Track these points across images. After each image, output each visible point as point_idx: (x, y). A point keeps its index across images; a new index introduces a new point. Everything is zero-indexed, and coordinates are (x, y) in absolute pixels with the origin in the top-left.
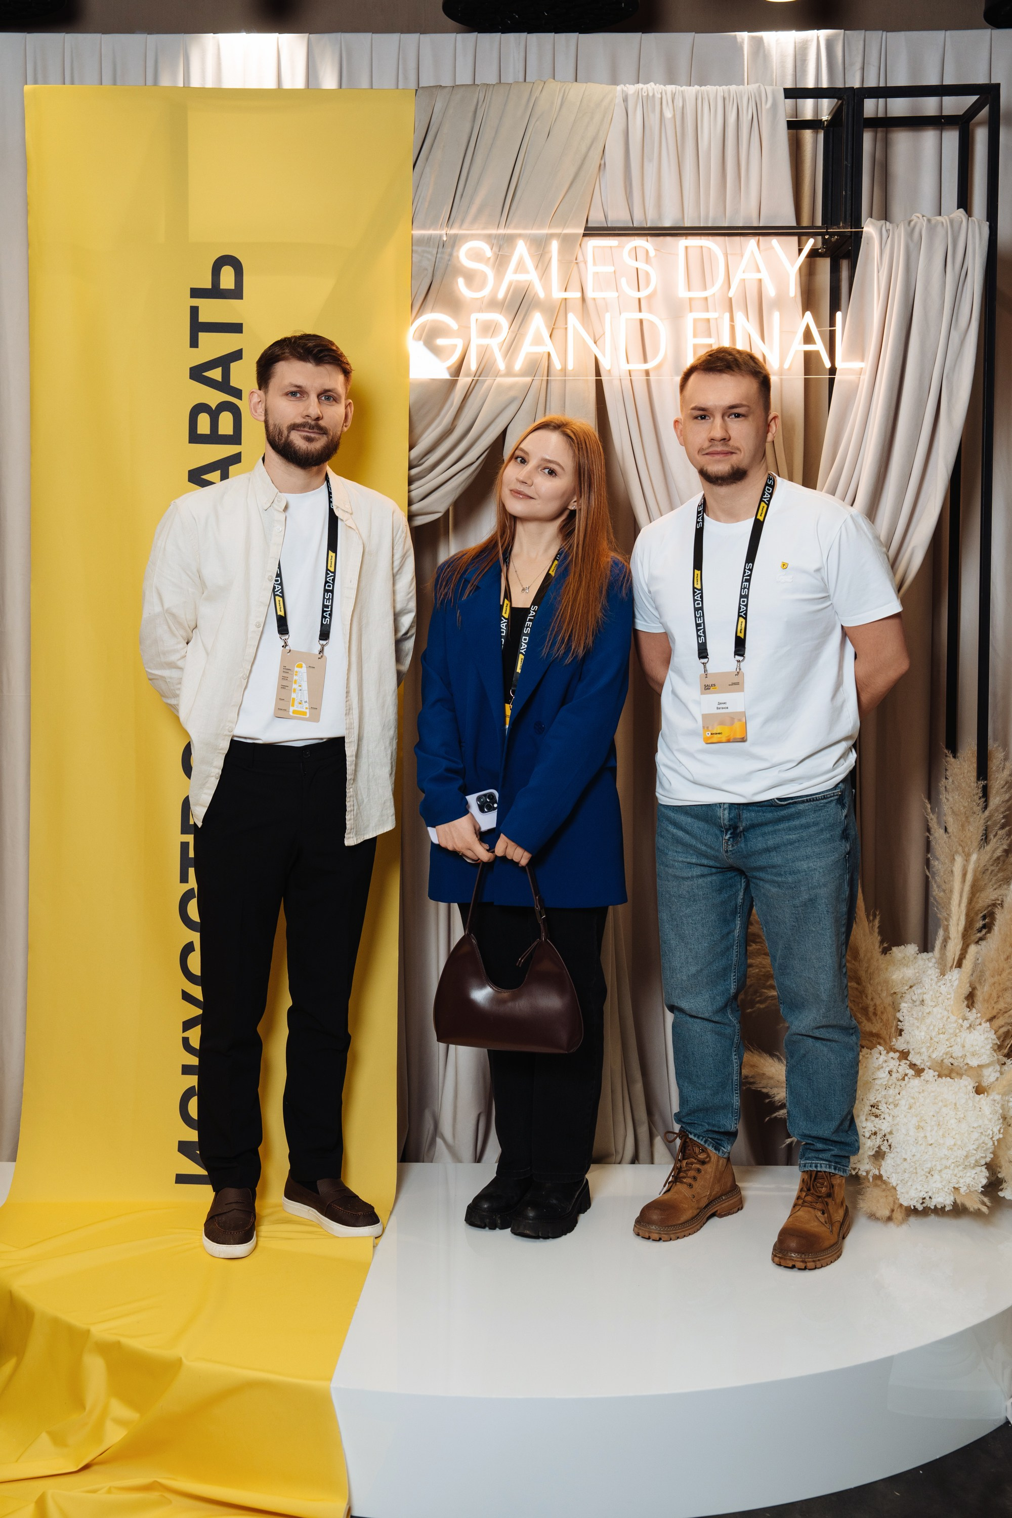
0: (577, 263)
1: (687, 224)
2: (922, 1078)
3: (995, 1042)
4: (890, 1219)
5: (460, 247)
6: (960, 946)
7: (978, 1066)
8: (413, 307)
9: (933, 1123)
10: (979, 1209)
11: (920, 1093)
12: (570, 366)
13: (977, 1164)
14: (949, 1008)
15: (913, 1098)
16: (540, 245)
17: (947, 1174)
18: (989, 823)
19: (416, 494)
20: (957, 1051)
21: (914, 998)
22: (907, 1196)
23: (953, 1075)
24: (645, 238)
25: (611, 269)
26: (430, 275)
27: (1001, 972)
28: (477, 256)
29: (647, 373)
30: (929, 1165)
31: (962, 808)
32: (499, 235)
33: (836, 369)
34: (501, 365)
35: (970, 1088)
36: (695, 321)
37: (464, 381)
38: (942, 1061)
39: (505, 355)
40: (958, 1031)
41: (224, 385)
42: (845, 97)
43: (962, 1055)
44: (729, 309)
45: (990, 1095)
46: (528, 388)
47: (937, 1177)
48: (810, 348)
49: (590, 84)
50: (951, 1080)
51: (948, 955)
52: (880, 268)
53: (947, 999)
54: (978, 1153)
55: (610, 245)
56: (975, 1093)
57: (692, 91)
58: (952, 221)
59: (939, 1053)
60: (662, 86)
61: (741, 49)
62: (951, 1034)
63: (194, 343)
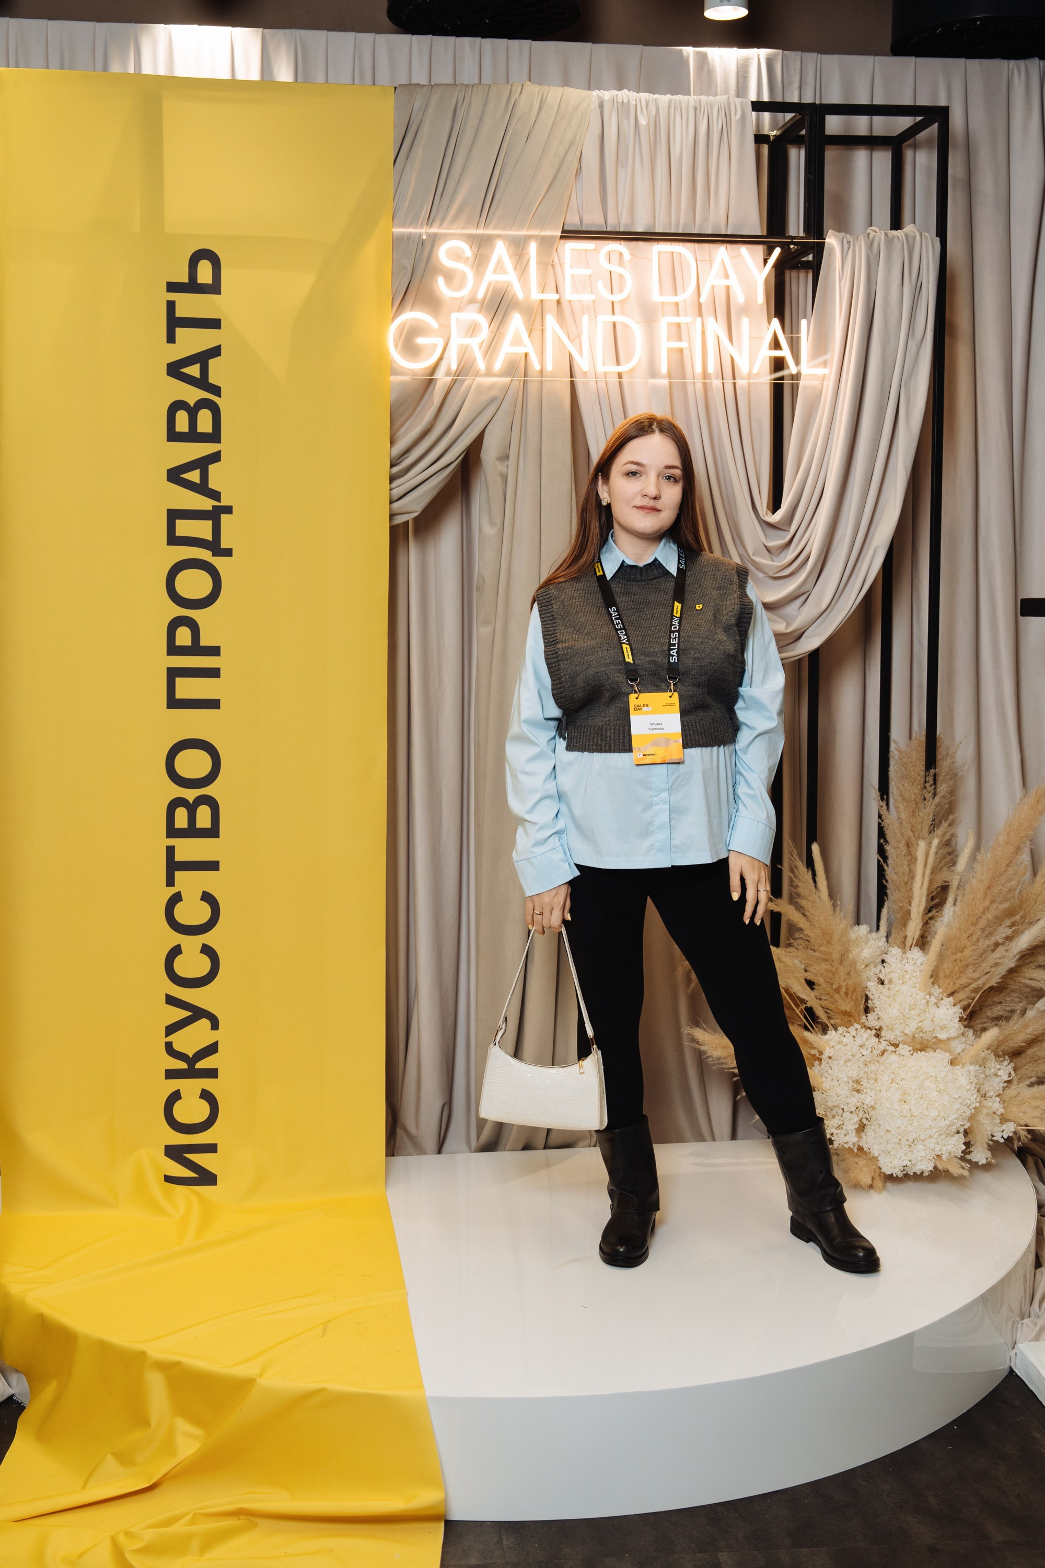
0: (553, 265)
1: (660, 229)
2: (897, 1053)
3: (961, 1015)
4: (871, 1186)
5: (440, 245)
6: (920, 926)
7: (948, 1039)
8: (393, 306)
9: (917, 1096)
10: (962, 1176)
11: (899, 1068)
12: (549, 367)
13: (955, 1132)
14: (917, 985)
15: (893, 1073)
16: (518, 246)
17: (931, 1144)
18: (938, 809)
19: (397, 492)
20: (927, 1026)
22: (888, 1165)
23: (928, 1050)
24: (618, 242)
25: (589, 272)
26: (410, 274)
27: (963, 949)
28: (456, 255)
29: (620, 376)
30: (914, 1136)
31: (913, 796)
32: (479, 235)
33: (801, 374)
34: (481, 365)
35: (946, 1061)
36: (669, 324)
37: (443, 381)
38: (914, 1035)
39: (485, 356)
40: (926, 1006)
41: (202, 382)
42: (808, 112)
43: (931, 1029)
44: (700, 314)
45: (964, 1065)
46: (507, 388)
47: (920, 1146)
48: (777, 353)
49: (566, 88)
50: (928, 1054)
51: (907, 934)
52: (843, 279)
53: (913, 977)
54: (958, 1122)
55: (584, 248)
56: (951, 1065)
57: (664, 99)
58: (906, 236)
59: (911, 1029)
60: (635, 93)
61: (687, 63)
62: (921, 1009)
63: (171, 338)
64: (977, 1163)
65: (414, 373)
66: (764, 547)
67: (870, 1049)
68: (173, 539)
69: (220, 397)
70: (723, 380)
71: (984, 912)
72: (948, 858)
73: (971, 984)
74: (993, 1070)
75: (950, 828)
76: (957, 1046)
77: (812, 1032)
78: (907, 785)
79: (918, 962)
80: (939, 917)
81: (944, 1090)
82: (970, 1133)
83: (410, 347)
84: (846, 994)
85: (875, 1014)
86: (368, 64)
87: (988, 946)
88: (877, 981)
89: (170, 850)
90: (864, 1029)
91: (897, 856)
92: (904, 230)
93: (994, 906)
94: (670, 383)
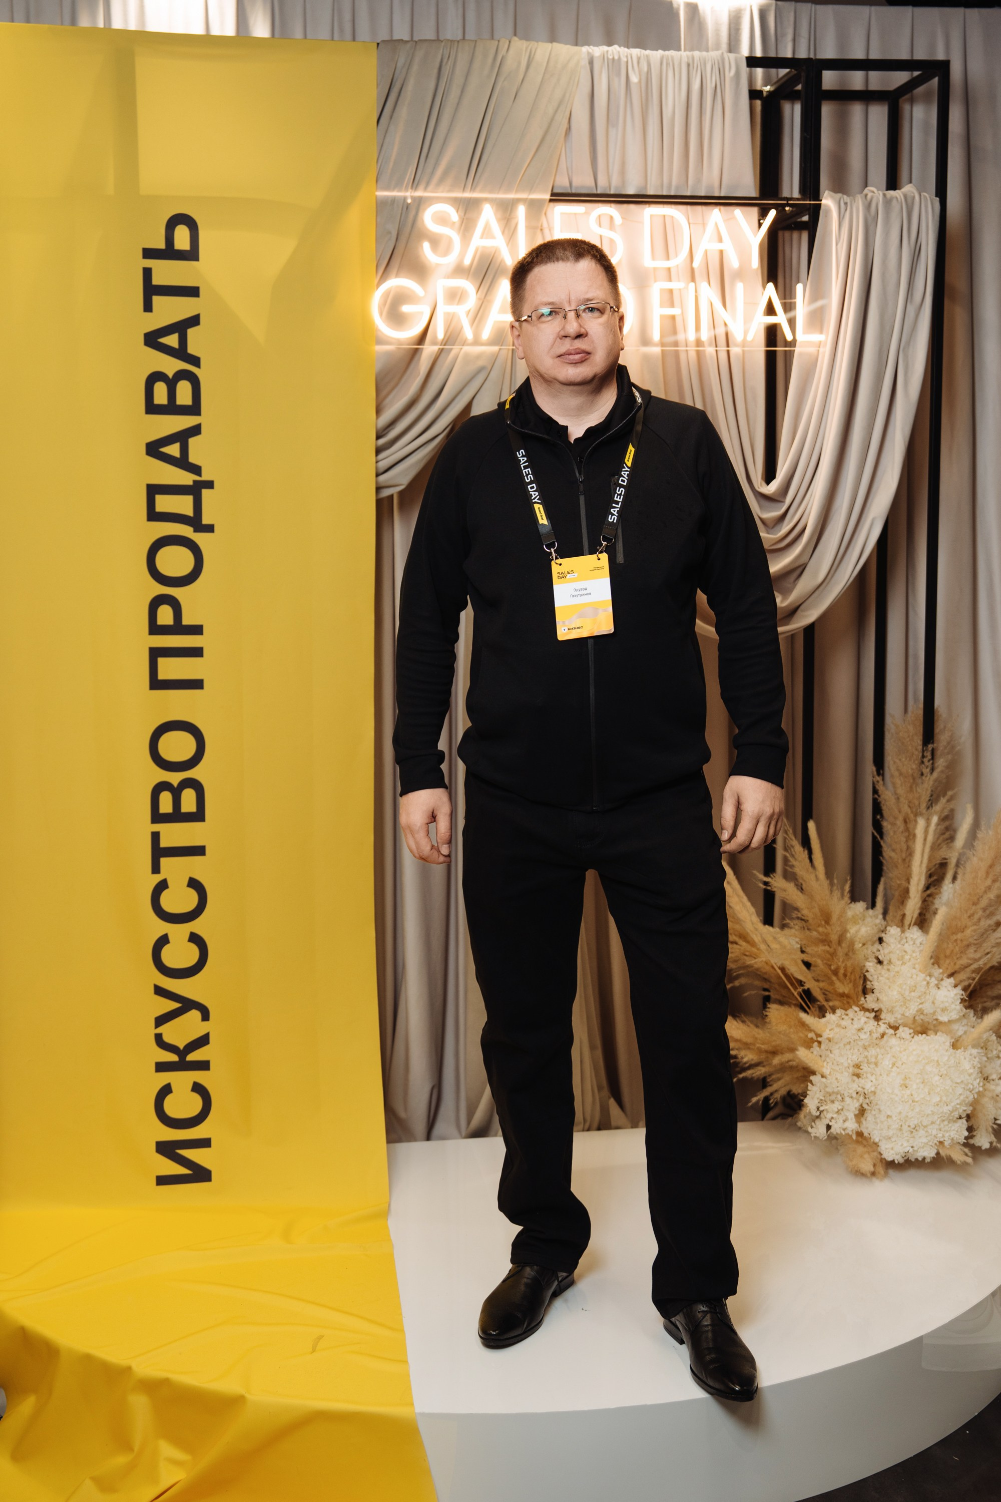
0: (541, 230)
1: (651, 192)
2: (898, 1035)
3: (962, 997)
4: (873, 1174)
5: (425, 209)
6: (919, 905)
7: (949, 1021)
8: (378, 270)
9: (918, 1081)
10: (965, 1162)
11: (901, 1052)
13: (958, 1117)
14: (917, 966)
15: (893, 1056)
16: (506, 210)
17: (933, 1130)
18: (936, 784)
19: (383, 465)
20: (928, 1008)
21: (880, 957)
22: (892, 1152)
23: (930, 1032)
24: (609, 205)
26: (395, 237)
27: (964, 929)
28: (442, 220)
30: (916, 1122)
31: (909, 771)
32: (465, 199)
33: (796, 340)
34: (468, 333)
35: (948, 1044)
36: (662, 291)
37: (429, 350)
38: (914, 1017)
39: (472, 323)
40: (927, 987)
41: (181, 353)
42: (804, 67)
43: (932, 1012)
44: (693, 279)
45: (966, 1049)
46: (495, 358)
47: (922, 1132)
48: (772, 320)
49: (555, 44)
50: (928, 1037)
51: (906, 912)
52: (840, 241)
53: (913, 958)
54: (960, 1108)
55: (575, 212)
56: (953, 1049)
57: (656, 55)
58: (905, 196)
59: (911, 1011)
60: (626, 49)
61: (677, 15)
62: (922, 991)
63: (148, 307)
64: (980, 1148)
65: (399, 342)
67: (869, 1033)
68: (153, 515)
69: (200, 368)
70: (716, 347)
71: (985, 892)
72: (946, 834)
73: (971, 964)
74: (995, 1052)
75: (948, 803)
76: (959, 1029)
77: (808, 1013)
78: (904, 759)
79: (918, 942)
80: (937, 894)
81: (946, 1075)
82: (972, 1117)
83: (395, 316)
84: (845, 975)
85: (873, 995)
86: (347, 17)
87: (990, 926)
88: (876, 961)
89: (156, 836)
90: (863, 1012)
91: (895, 832)
92: (903, 190)
93: (997, 884)
94: (662, 351)
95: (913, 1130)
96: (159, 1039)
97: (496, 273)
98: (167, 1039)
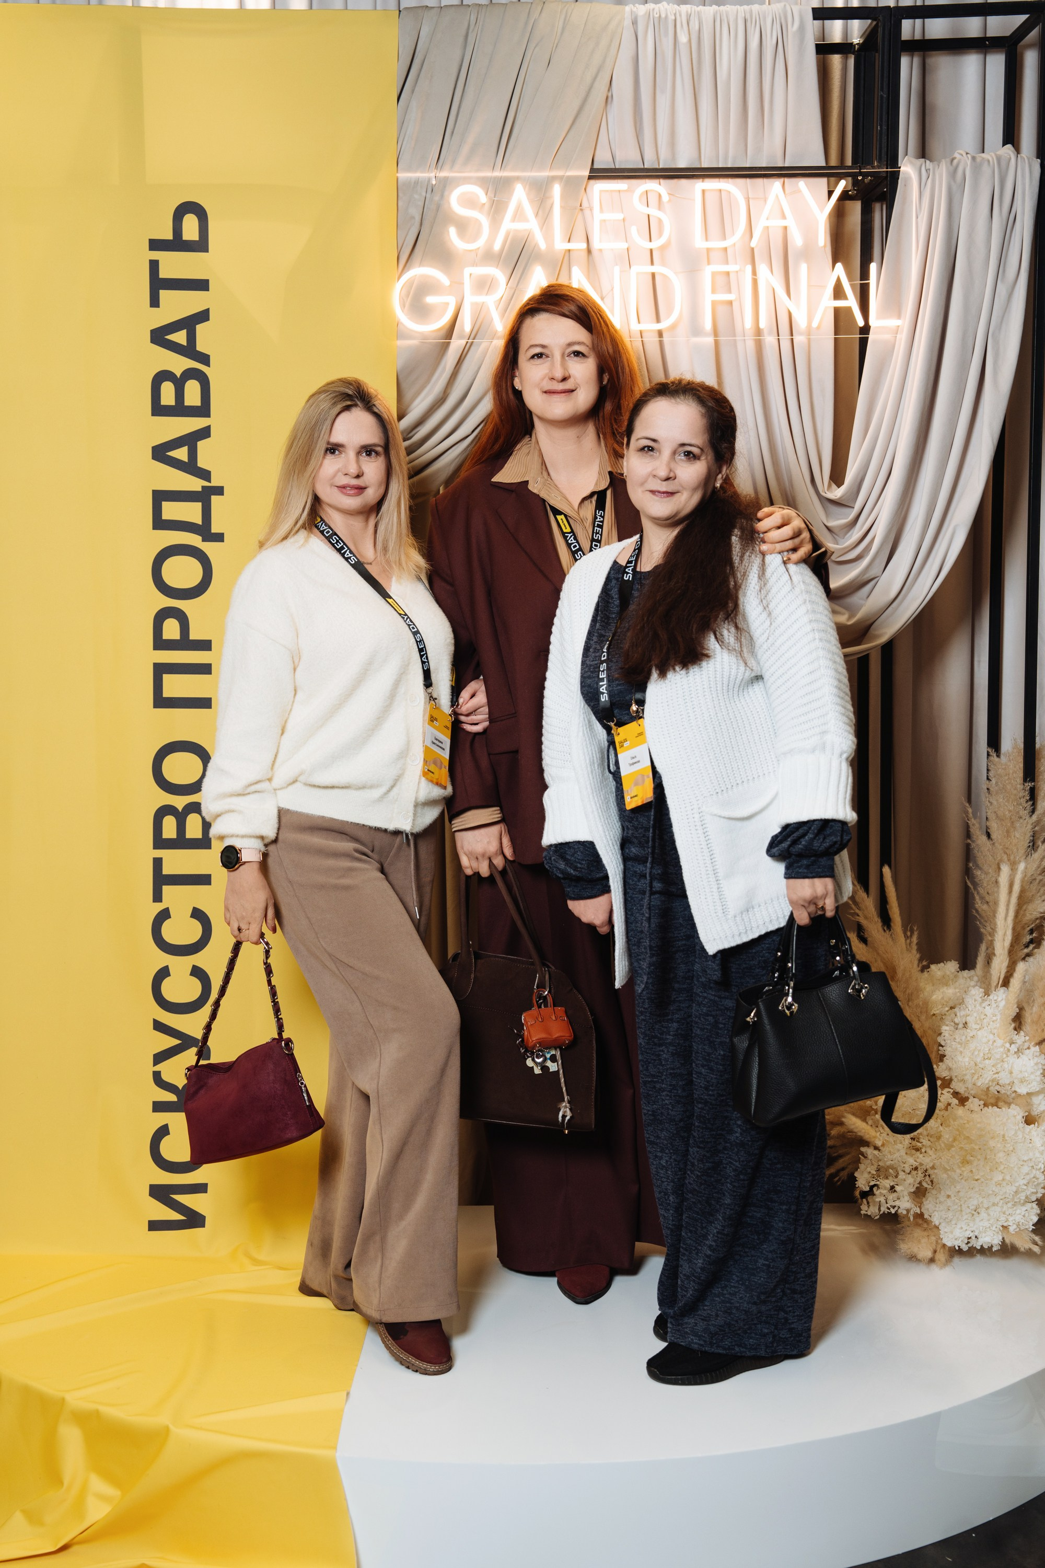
0: (581, 210)
1: (705, 164)
2: (965, 1107)
4: (932, 1260)
5: (451, 191)
6: (1006, 964)
7: (1028, 1094)
8: (400, 260)
9: (980, 1157)
10: (1030, 1249)
11: (964, 1124)
13: (1027, 1201)
14: (995, 1031)
15: (958, 1130)
16: (540, 190)
17: (995, 1212)
18: (1036, 828)
20: (1004, 1078)
21: (956, 1020)
22: (951, 1236)
23: (1000, 1104)
24: (657, 181)
25: (620, 216)
26: (418, 224)
28: (470, 202)
29: (660, 334)
30: (975, 1203)
31: (1007, 813)
32: (495, 178)
33: (870, 327)
34: (498, 326)
35: (1019, 1118)
36: (714, 274)
37: (457, 344)
38: (988, 1088)
39: (503, 315)
40: (1005, 1056)
41: (189, 350)
42: (881, 18)
43: (1009, 1082)
44: (752, 261)
45: (1039, 1124)
47: (983, 1214)
48: (840, 303)
50: (999, 1110)
51: (992, 972)
52: (920, 213)
53: (993, 1021)
54: (1029, 1189)
55: (618, 189)
56: (1024, 1124)
57: (709, 11)
58: (999, 159)
59: (984, 1081)
60: (676, 6)
62: (998, 1059)
63: (155, 302)
65: (424, 336)
66: (824, 527)
68: (159, 523)
69: (209, 366)
70: (778, 337)
76: (1036, 1103)
78: (1001, 800)
79: (1002, 1004)
83: (419, 309)
88: (951, 1024)
89: (158, 863)
94: (715, 340)
95: (974, 1212)
96: (157, 1077)
97: (529, 259)
98: (165, 1077)
